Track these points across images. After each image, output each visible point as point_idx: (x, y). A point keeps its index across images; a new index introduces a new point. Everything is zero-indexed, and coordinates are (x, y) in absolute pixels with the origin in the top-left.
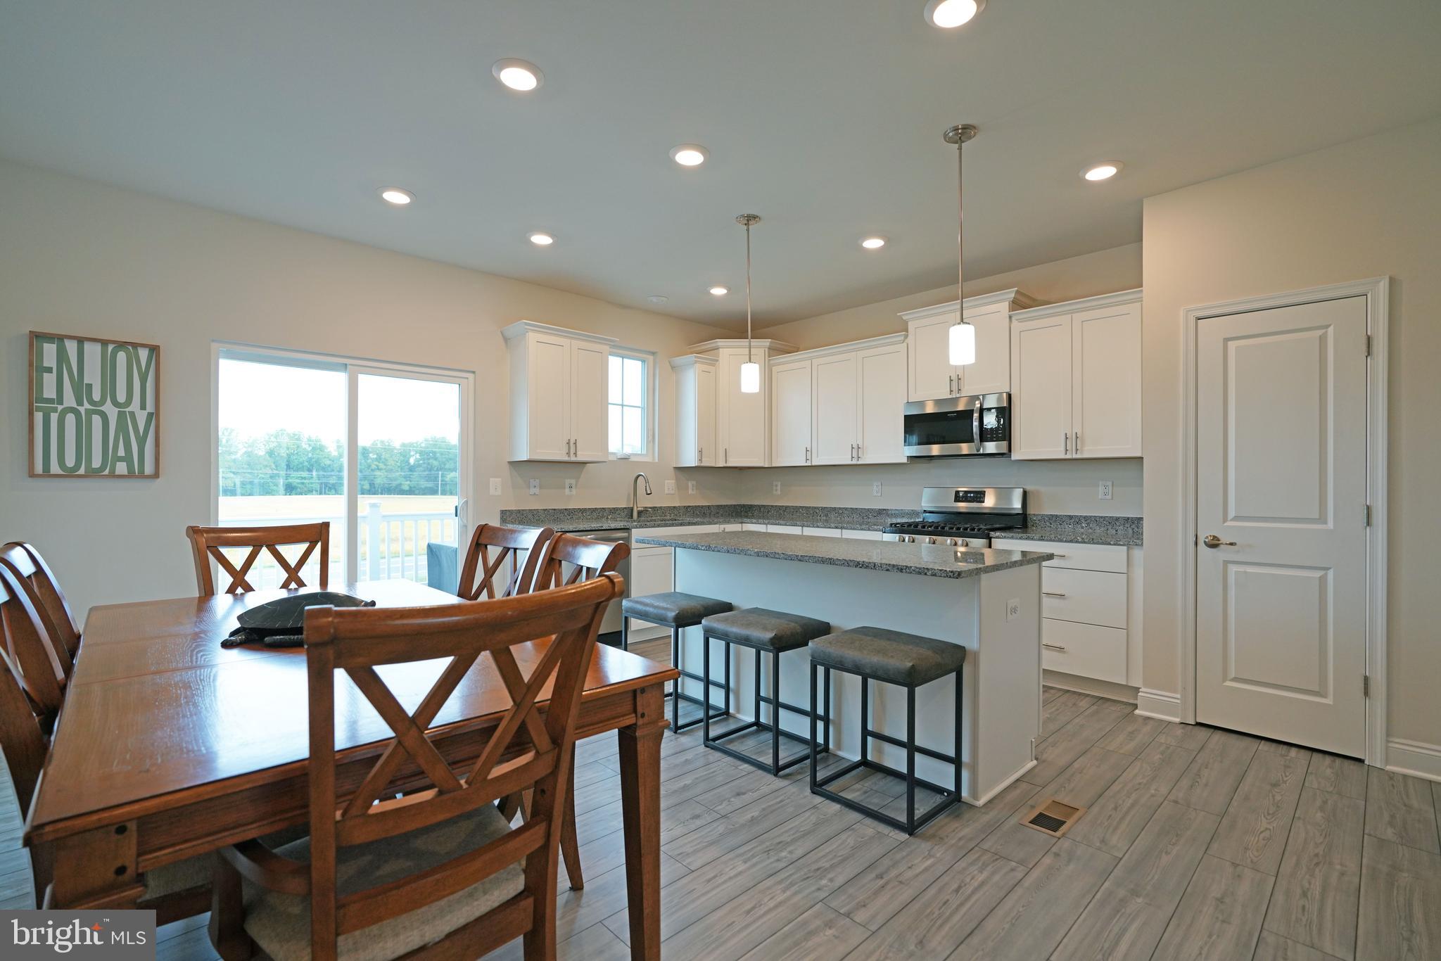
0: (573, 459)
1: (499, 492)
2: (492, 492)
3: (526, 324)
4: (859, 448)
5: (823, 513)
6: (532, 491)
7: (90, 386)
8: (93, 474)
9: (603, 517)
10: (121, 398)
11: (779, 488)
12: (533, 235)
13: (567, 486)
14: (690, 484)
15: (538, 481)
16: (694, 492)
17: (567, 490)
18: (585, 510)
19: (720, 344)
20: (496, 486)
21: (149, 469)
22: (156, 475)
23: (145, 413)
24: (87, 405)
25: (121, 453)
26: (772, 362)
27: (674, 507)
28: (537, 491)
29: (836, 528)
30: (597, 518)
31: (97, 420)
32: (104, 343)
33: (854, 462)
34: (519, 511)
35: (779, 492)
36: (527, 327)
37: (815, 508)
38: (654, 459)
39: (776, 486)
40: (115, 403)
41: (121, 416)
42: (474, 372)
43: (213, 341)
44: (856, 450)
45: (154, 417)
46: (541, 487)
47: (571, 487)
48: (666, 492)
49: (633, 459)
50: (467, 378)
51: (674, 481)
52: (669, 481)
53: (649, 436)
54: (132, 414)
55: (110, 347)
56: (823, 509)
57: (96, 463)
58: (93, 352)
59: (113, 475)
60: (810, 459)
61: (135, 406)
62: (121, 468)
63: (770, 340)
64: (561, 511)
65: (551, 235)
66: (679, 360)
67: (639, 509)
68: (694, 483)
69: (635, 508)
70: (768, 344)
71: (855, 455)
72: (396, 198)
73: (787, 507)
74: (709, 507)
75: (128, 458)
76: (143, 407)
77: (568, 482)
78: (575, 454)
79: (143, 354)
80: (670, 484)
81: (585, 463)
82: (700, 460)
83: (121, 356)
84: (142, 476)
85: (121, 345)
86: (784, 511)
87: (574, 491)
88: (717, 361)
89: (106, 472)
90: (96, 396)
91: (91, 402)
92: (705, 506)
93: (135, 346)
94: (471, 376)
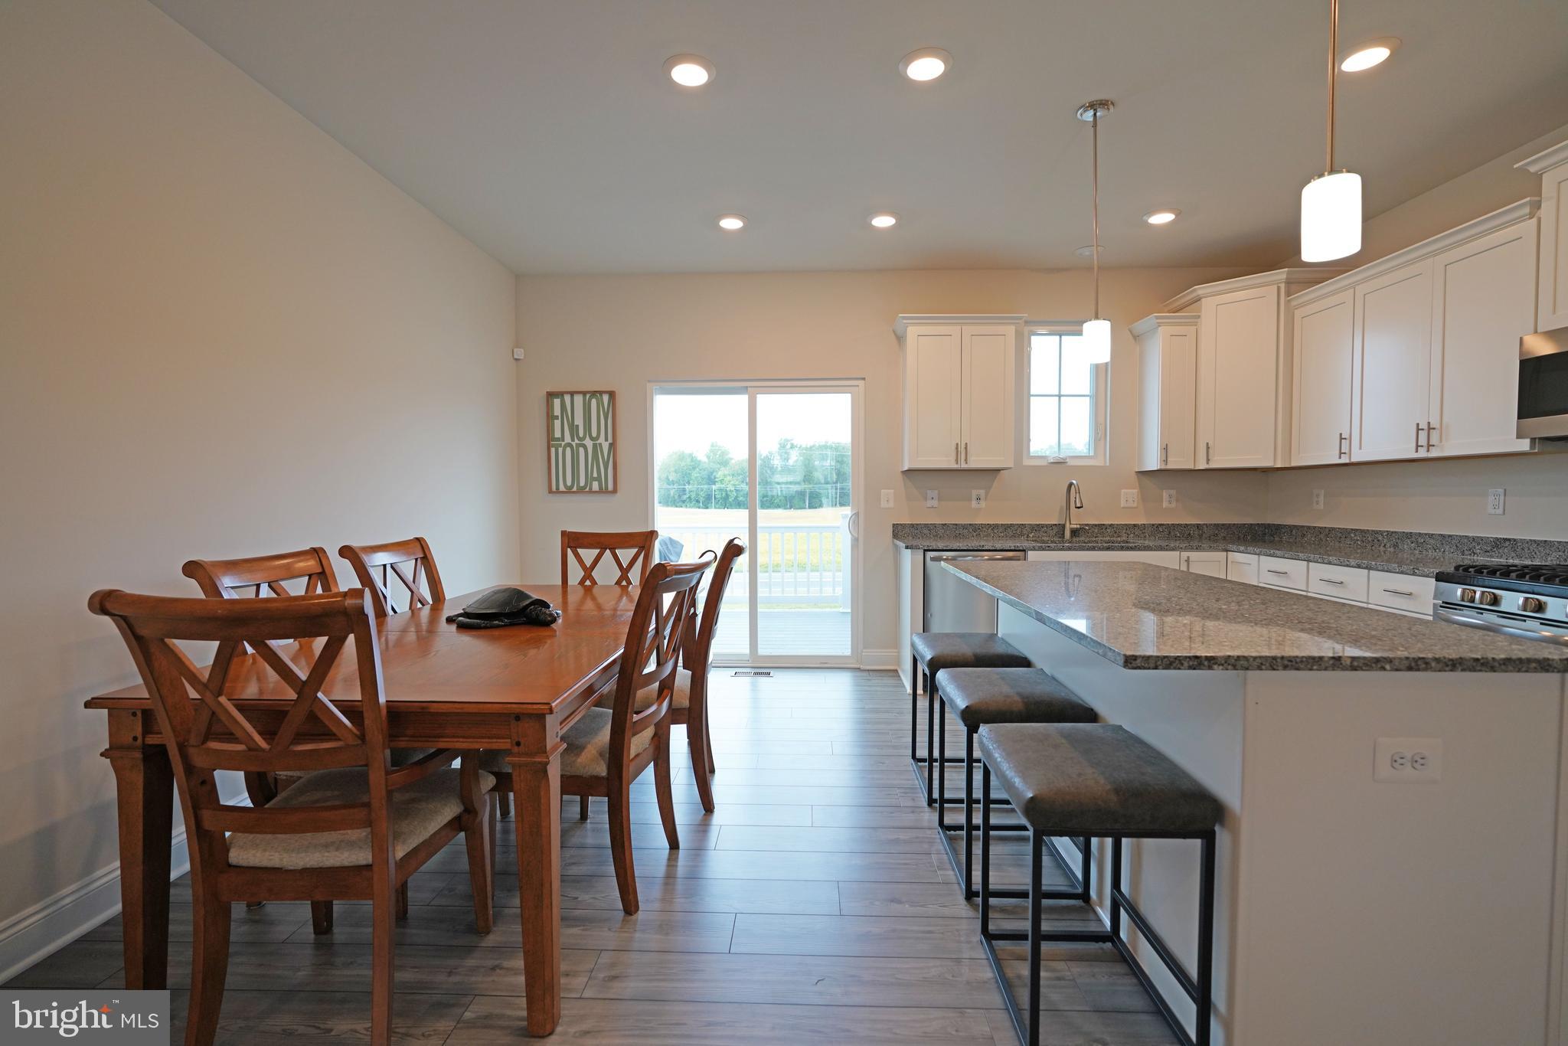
0: (964, 466)
1: (891, 505)
2: (884, 504)
3: (904, 318)
4: (1430, 428)
5: (1389, 540)
6: (930, 503)
7: (577, 426)
8: (581, 491)
9: (1022, 535)
10: (594, 434)
11: (1322, 498)
12: (874, 218)
13: (974, 497)
14: (1165, 495)
15: (936, 492)
16: (1174, 505)
17: (974, 504)
18: (996, 526)
19: (1200, 292)
20: (888, 498)
21: (610, 487)
22: (615, 491)
23: (607, 444)
24: (577, 441)
25: (595, 475)
26: (1294, 303)
27: (1135, 525)
28: (935, 503)
29: (1359, 566)
30: (1014, 536)
31: (581, 450)
32: (584, 393)
33: (1422, 454)
34: (912, 525)
35: (1322, 507)
36: (905, 321)
37: (1377, 532)
38: (1105, 462)
39: (1318, 496)
40: (592, 438)
41: (595, 446)
42: (864, 379)
43: (649, 381)
44: (1426, 432)
45: (613, 446)
46: (940, 499)
47: (978, 499)
48: (1123, 504)
49: (1071, 463)
50: (858, 386)
51: (1135, 491)
52: (1126, 490)
53: (1099, 431)
54: (600, 444)
55: (588, 396)
56: (1390, 534)
57: (582, 484)
58: (578, 399)
59: (591, 492)
60: (1347, 451)
61: (602, 440)
62: (595, 486)
63: (1286, 269)
64: (964, 527)
65: (892, 213)
66: (1143, 325)
67: (1072, 526)
68: (1173, 492)
69: (1068, 525)
70: (1284, 276)
71: (1423, 441)
72: (731, 224)
73: (1331, 530)
74: (1198, 526)
75: (599, 479)
76: (606, 440)
77: (975, 493)
78: (966, 460)
79: (606, 398)
80: (1129, 496)
81: (998, 470)
82: (1166, 461)
83: (594, 401)
84: (607, 492)
85: (594, 394)
86: (1327, 536)
87: (983, 504)
88: (1199, 317)
89: (587, 489)
90: (581, 434)
91: (579, 439)
92: (1194, 525)
93: (601, 393)
94: (861, 383)
